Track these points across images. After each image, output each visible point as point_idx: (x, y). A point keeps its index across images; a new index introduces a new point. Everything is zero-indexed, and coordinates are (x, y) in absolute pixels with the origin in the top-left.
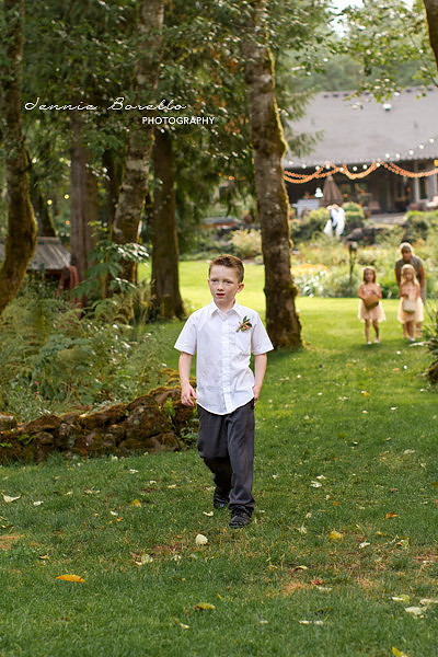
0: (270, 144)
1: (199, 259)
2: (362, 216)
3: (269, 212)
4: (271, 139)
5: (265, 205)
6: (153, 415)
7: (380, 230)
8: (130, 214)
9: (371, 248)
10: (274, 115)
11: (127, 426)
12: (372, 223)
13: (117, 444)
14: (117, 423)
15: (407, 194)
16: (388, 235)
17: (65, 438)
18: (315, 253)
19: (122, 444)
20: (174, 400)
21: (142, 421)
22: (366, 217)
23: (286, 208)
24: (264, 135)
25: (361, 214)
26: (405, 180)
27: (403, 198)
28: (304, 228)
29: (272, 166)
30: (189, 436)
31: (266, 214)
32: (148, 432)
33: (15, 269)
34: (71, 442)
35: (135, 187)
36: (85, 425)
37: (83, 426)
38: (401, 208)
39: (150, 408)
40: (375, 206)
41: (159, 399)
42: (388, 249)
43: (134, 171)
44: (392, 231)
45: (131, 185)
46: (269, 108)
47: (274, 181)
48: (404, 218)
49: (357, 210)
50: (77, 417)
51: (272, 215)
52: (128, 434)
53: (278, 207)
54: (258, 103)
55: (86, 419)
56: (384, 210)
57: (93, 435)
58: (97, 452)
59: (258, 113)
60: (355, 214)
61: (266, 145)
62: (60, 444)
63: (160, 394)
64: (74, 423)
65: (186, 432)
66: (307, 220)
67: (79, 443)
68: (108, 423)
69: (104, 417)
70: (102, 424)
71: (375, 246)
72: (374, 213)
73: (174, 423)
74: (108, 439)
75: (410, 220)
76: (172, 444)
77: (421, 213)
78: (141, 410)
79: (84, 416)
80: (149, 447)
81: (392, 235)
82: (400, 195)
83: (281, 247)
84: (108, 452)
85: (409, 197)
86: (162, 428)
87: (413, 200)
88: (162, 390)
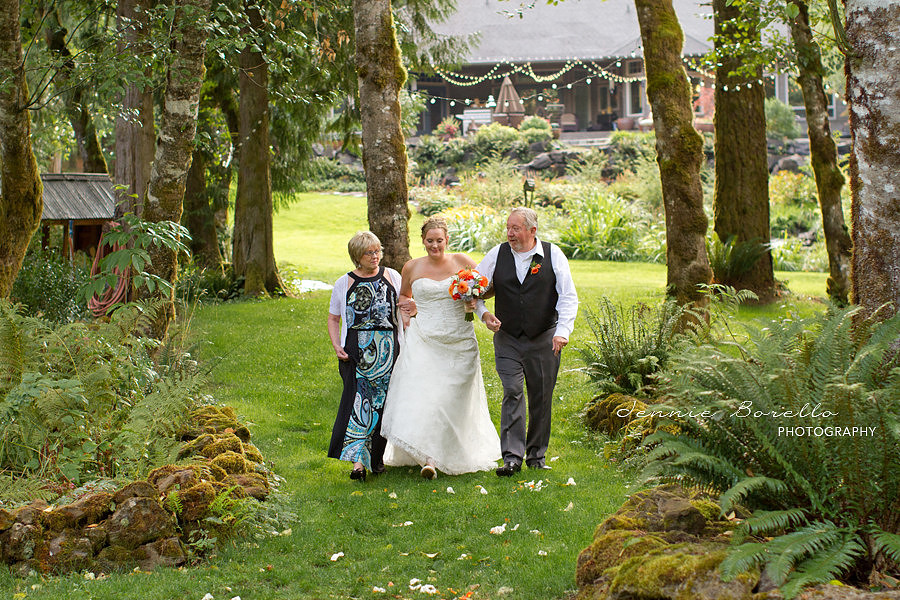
0: (383, 71)
1: (324, 189)
2: (551, 135)
3: (380, 168)
4: (383, 64)
5: (374, 157)
6: (149, 512)
7: (573, 156)
8: (170, 176)
9: (560, 180)
10: (389, 30)
11: (112, 527)
12: (565, 145)
13: (96, 553)
14: (97, 521)
15: (614, 104)
16: (583, 163)
17: (19, 545)
18: (482, 186)
19: (103, 553)
20: (182, 487)
21: (133, 521)
22: (556, 137)
23: (405, 161)
24: (375, 59)
25: (548, 132)
26: (612, 86)
27: (609, 111)
28: (469, 150)
29: (385, 102)
30: (200, 544)
31: (375, 170)
32: (141, 537)
33: (11, 244)
34: (28, 550)
35: (178, 139)
36: (49, 525)
37: (47, 527)
38: (606, 124)
39: (145, 502)
40: (569, 120)
41: (163, 484)
42: (583, 182)
43: (175, 115)
44: (591, 157)
45: (172, 135)
46: (382, 20)
47: (387, 123)
48: (608, 139)
49: (543, 127)
50: (39, 512)
51: (383, 172)
52: (112, 539)
53: (392, 161)
54: (367, 13)
55: (51, 515)
56: (581, 127)
57: (60, 540)
58: (65, 566)
59: (367, 27)
60: (540, 132)
61: (377, 73)
62: (11, 553)
63: (164, 476)
64: (33, 523)
65: (198, 537)
66: (474, 139)
67: (40, 551)
68: (84, 521)
69: (78, 514)
70: (75, 524)
71: (565, 178)
72: (567, 129)
73: (180, 522)
74: (83, 547)
75: (614, 143)
76: (175, 554)
77: (631, 134)
78: (132, 504)
79: (49, 510)
80: (142, 559)
81: (589, 165)
82: (604, 107)
83: (396, 217)
84: (81, 566)
85: (617, 109)
86: (162, 532)
87: (621, 114)
88: (168, 470)
